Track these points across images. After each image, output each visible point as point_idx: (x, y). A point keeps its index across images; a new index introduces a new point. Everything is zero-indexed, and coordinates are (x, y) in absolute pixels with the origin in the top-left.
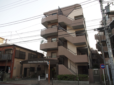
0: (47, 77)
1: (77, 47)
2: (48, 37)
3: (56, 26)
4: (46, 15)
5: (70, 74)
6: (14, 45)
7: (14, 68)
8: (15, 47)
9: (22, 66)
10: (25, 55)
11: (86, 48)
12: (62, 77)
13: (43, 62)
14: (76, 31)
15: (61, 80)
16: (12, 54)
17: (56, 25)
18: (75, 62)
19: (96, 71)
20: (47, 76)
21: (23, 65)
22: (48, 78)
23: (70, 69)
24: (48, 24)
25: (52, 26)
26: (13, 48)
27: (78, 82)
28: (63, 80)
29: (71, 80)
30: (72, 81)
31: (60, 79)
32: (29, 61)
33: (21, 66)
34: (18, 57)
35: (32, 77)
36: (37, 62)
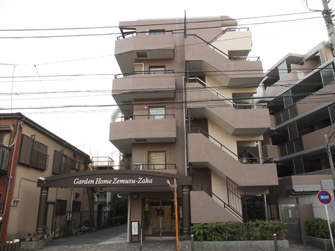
0: (135, 232)
1: (237, 142)
2: (135, 100)
3: (163, 69)
4: (124, 31)
5: (228, 221)
6: (19, 117)
7: (12, 203)
8: (22, 122)
9: (47, 196)
10: (46, 157)
11: (255, 145)
12: (206, 231)
13: (134, 182)
14: (233, 94)
15: (205, 239)
16: (11, 149)
17: (164, 67)
18: (242, 184)
19: (290, 211)
20: (135, 228)
21: (47, 193)
22: (138, 235)
23: (229, 206)
24: (137, 61)
25: (151, 67)
26: (14, 126)
27: (276, 243)
28: (212, 240)
29: (236, 240)
30: (240, 240)
31: (202, 238)
32: (77, 177)
33: (41, 196)
34: (28, 164)
35: (62, 235)
36: (112, 182)
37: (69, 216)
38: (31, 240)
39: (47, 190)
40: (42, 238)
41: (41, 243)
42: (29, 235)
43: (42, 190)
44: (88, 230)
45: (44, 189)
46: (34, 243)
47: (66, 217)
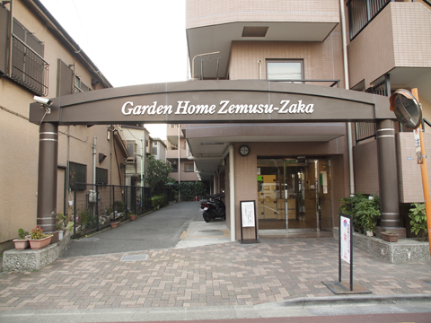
9: (56, 144)
20: (248, 215)
22: (256, 228)
33: (42, 144)
35: (84, 227)
36: (217, 109)
37: (92, 194)
38: (28, 247)
39: (56, 130)
40: (55, 240)
41: (54, 250)
42: (22, 234)
43: (42, 130)
44: (121, 217)
45: (49, 126)
46: (37, 253)
47: (88, 196)
